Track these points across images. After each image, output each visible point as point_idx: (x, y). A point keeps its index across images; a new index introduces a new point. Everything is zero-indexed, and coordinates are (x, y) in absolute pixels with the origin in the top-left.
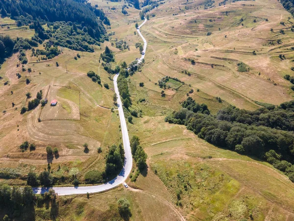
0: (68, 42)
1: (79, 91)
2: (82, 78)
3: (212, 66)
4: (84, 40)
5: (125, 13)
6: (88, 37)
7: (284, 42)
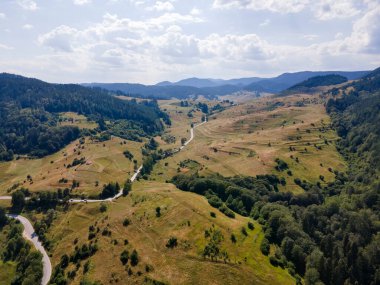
0: (122, 133)
1: (112, 162)
2: (118, 155)
3: (230, 153)
4: (137, 133)
5: (190, 116)
6: (141, 131)
7: (303, 139)
